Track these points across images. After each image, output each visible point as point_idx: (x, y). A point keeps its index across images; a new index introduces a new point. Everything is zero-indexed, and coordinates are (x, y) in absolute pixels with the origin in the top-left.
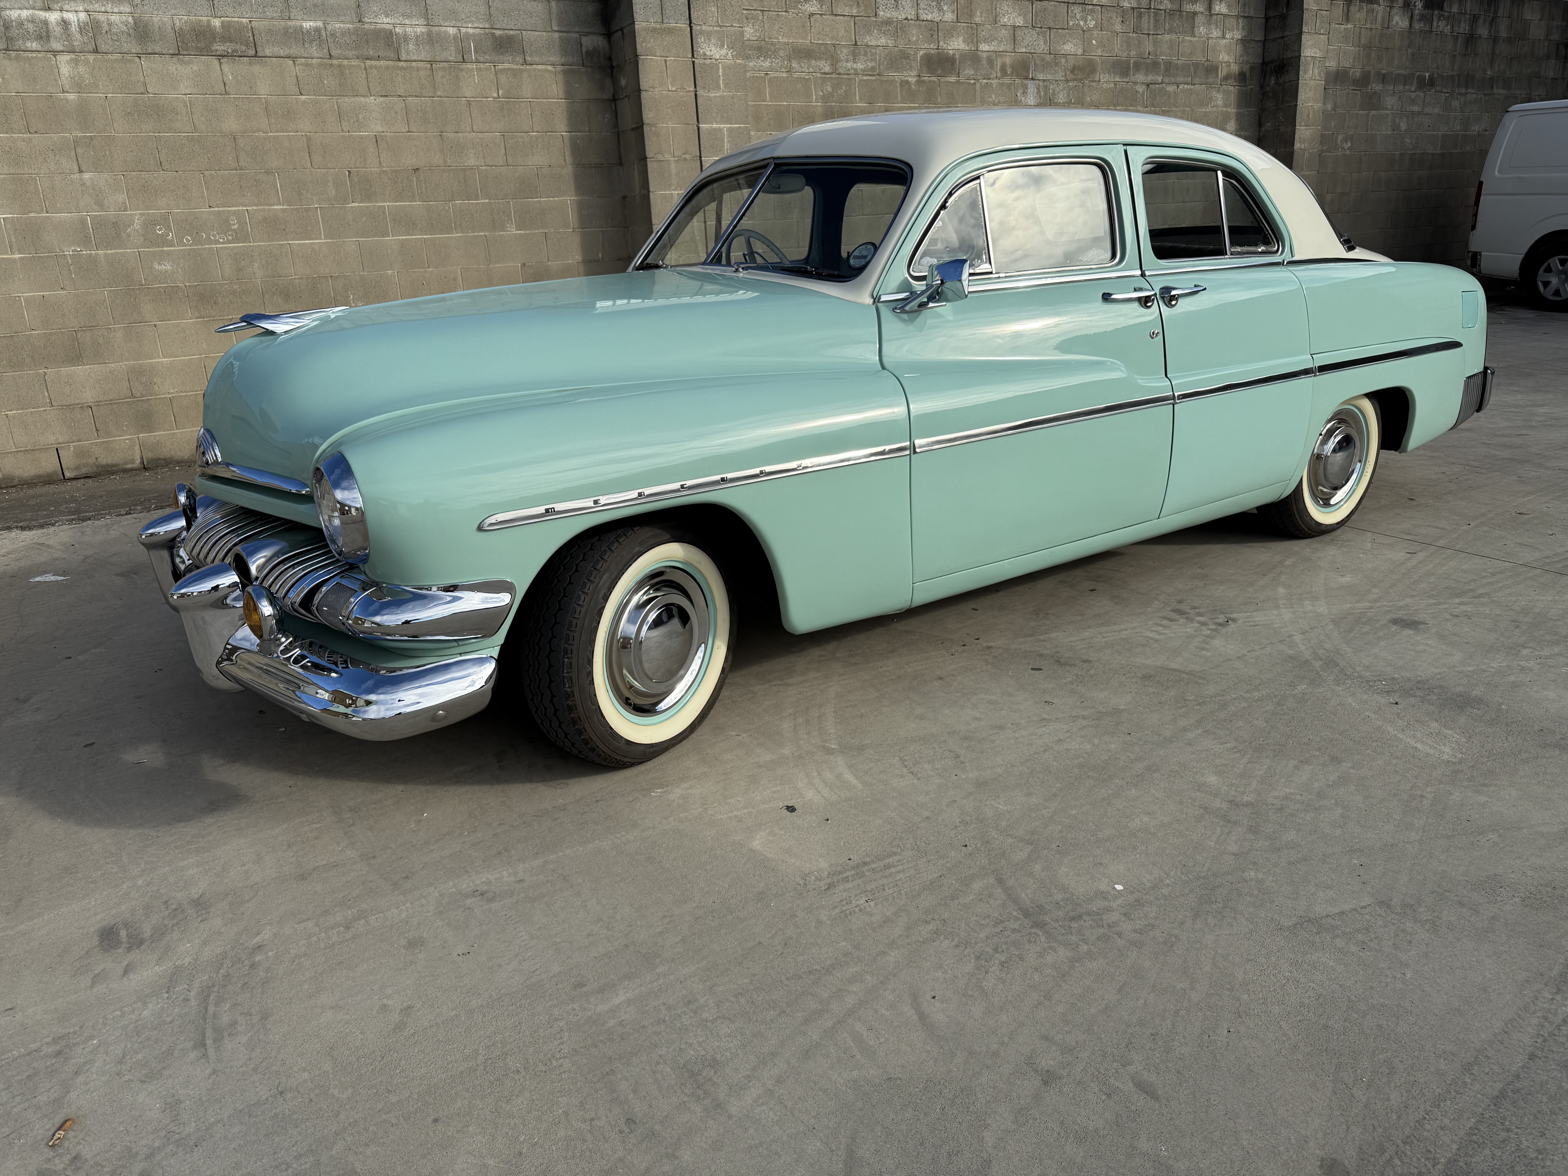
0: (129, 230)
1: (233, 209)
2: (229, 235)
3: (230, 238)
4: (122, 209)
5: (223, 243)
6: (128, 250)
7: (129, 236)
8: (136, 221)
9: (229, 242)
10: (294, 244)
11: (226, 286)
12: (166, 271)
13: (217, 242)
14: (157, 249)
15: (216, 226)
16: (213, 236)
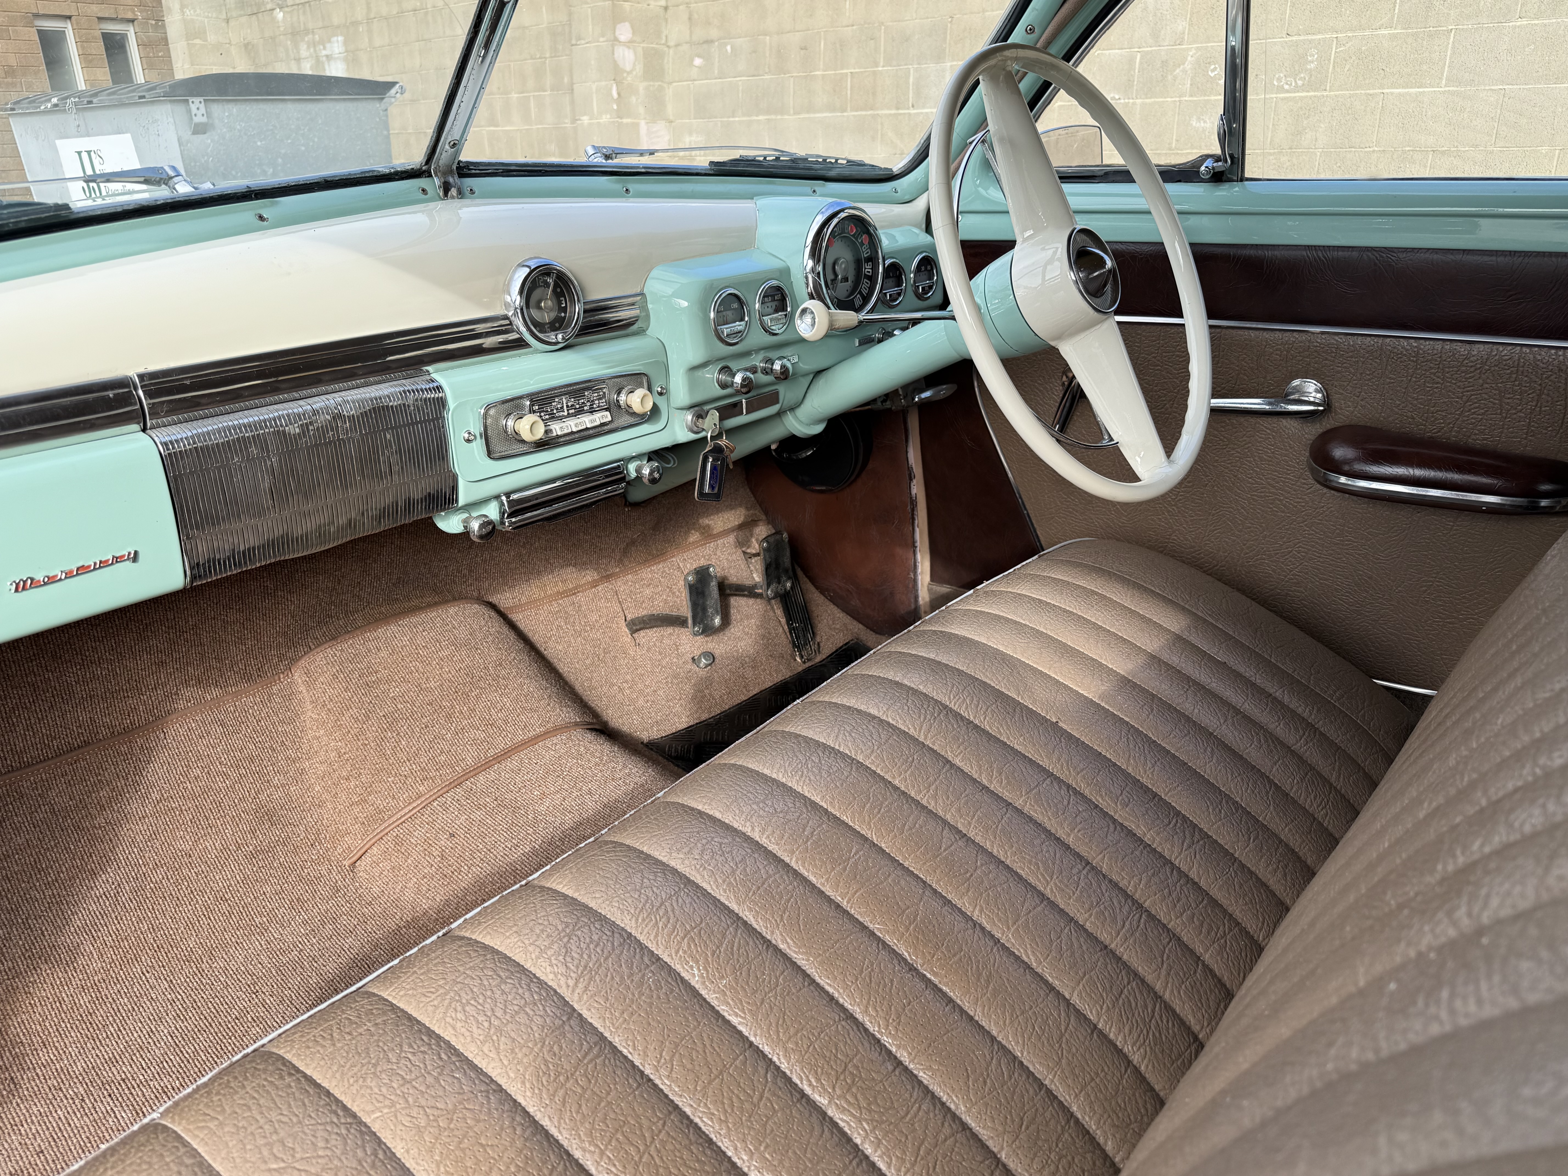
0: (1178, 71)
1: (1320, 36)
2: (1301, 79)
3: (1300, 83)
4: (1178, 42)
5: (1287, 91)
6: (1169, 99)
7: (1175, 78)
8: (1189, 58)
9: (1297, 89)
10: (1392, 94)
11: (1272, 157)
12: (1204, 131)
13: (1281, 89)
14: (1202, 98)
15: (1286, 64)
16: (1279, 80)
